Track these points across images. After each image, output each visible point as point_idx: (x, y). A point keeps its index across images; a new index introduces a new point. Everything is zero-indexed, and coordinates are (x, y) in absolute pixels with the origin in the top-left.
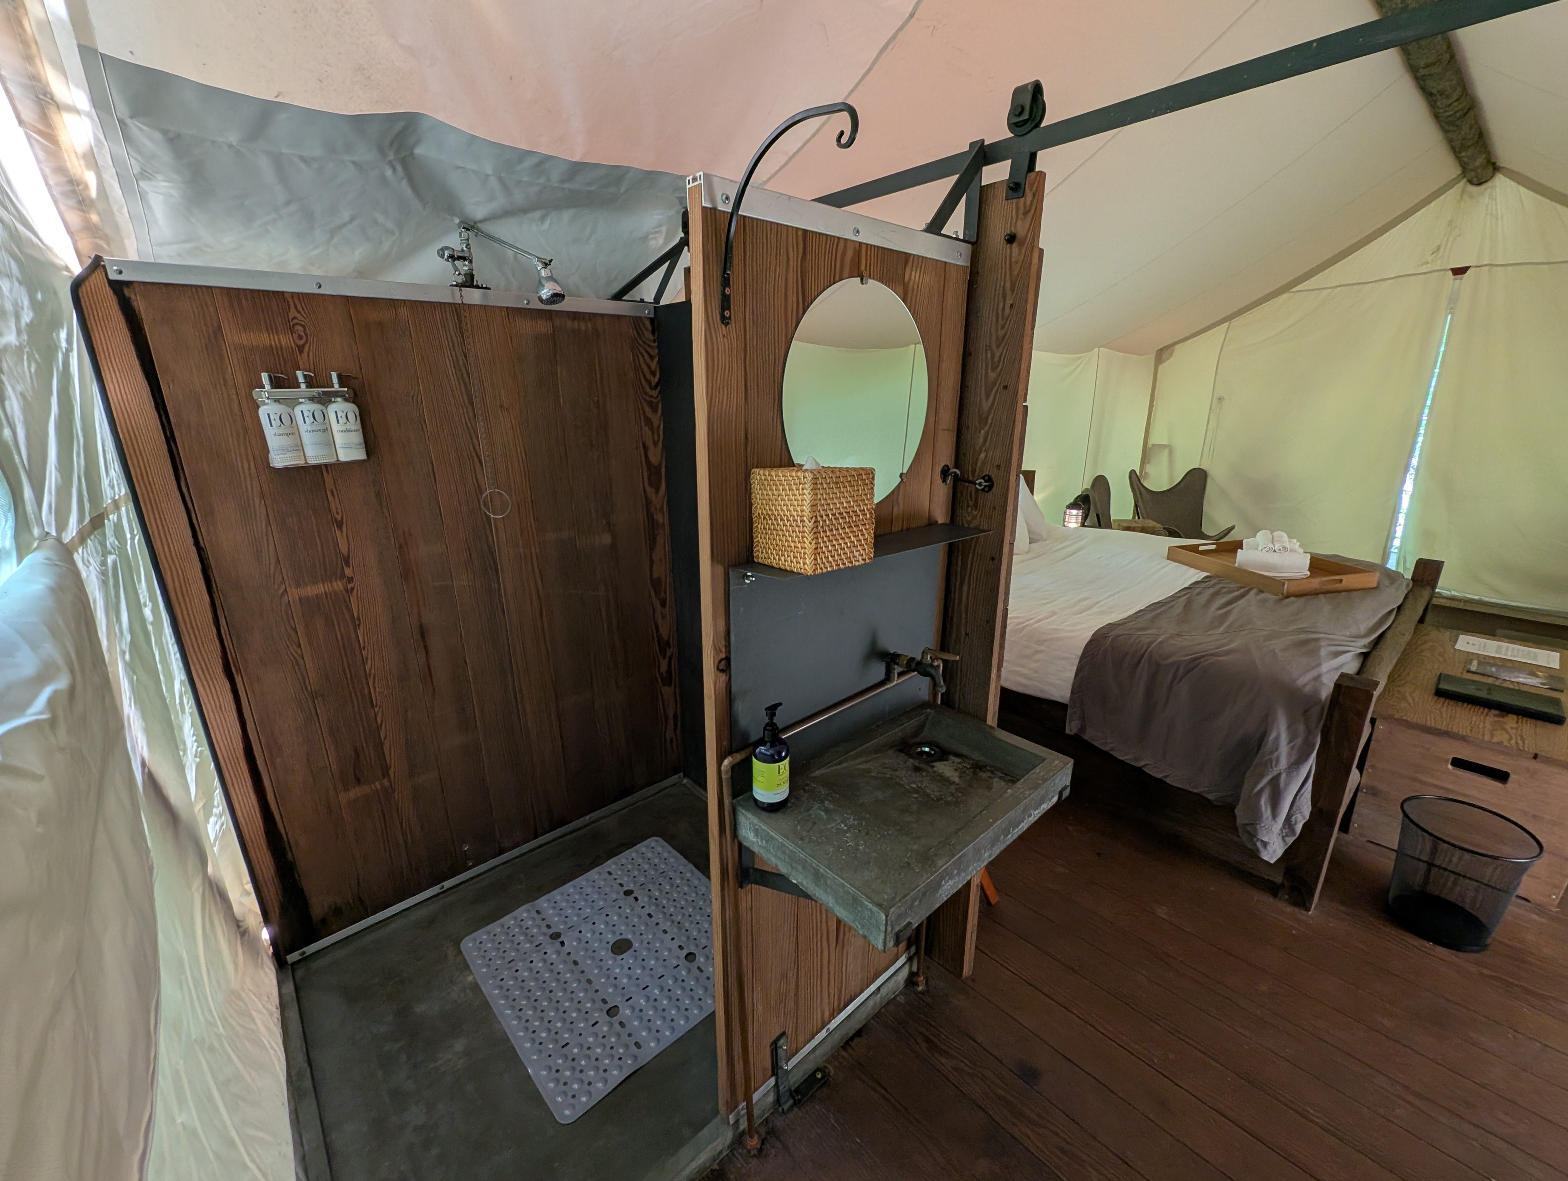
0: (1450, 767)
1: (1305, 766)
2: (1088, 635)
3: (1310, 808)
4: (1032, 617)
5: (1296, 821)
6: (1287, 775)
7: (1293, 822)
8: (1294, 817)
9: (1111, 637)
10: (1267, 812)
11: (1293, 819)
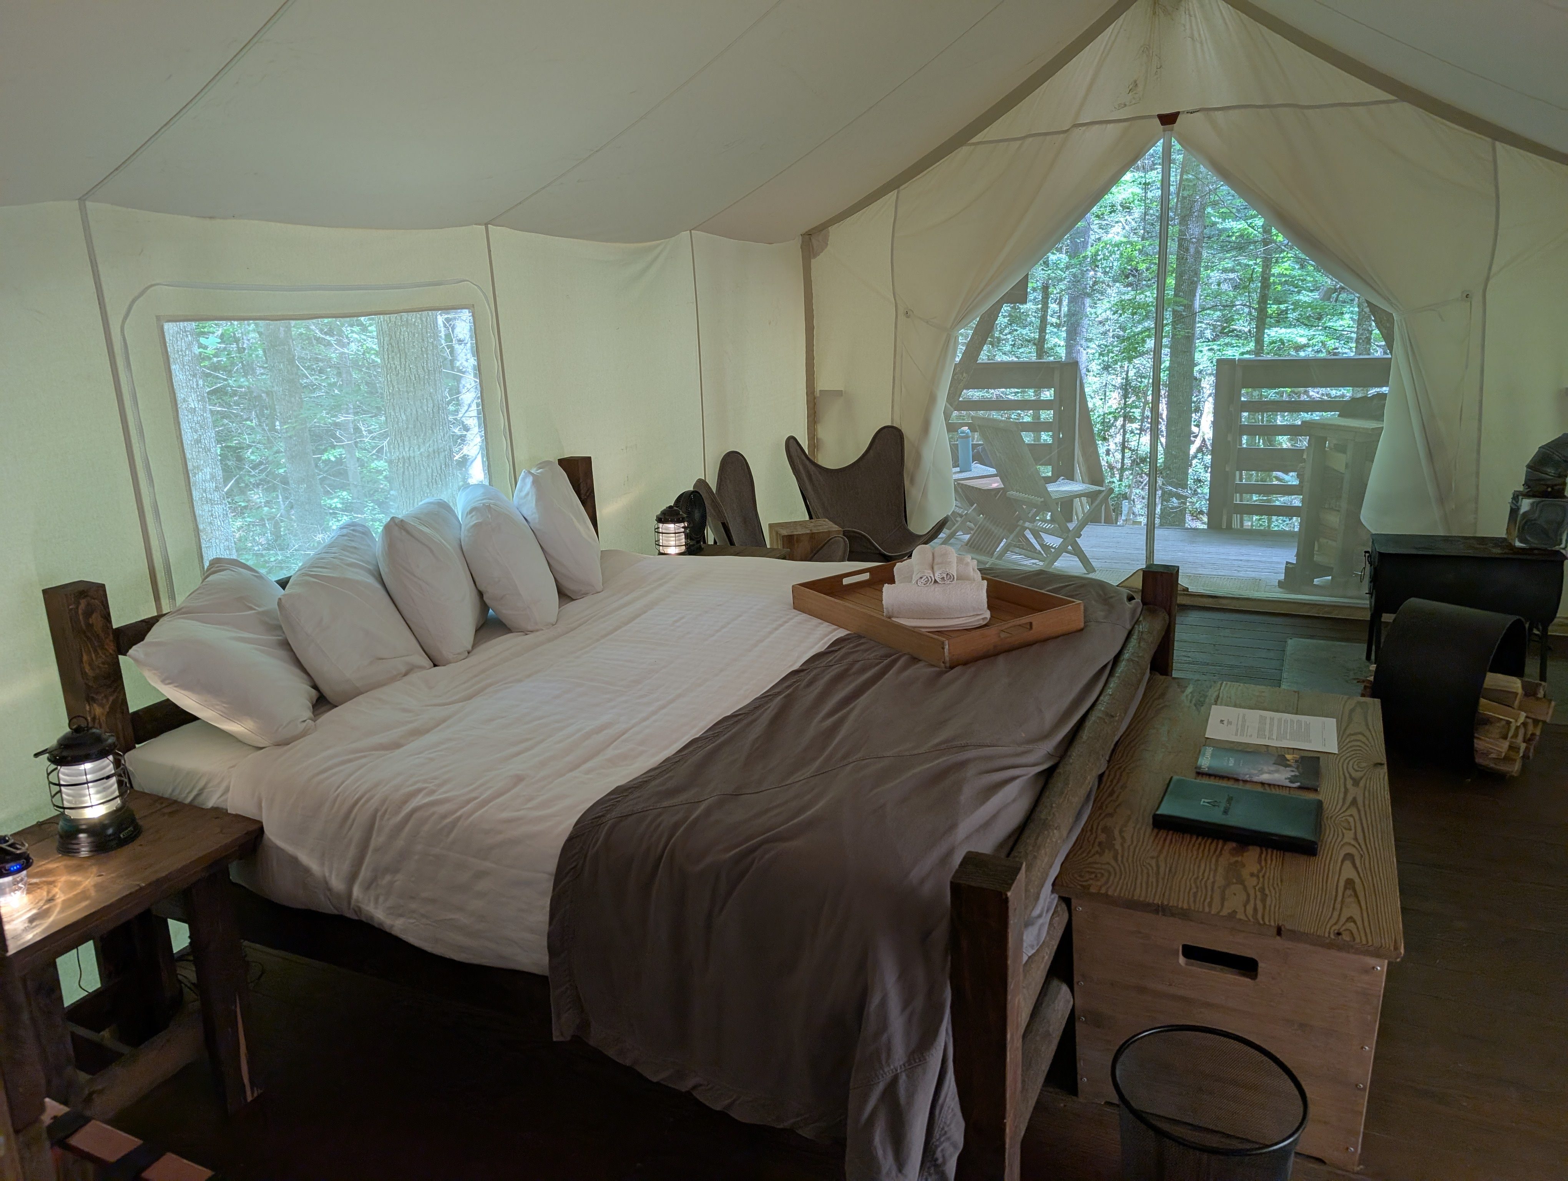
0: (1182, 960)
1: (933, 1051)
2: (567, 825)
3: (962, 1124)
4: (473, 795)
5: (943, 1156)
6: (908, 1076)
7: (940, 1161)
8: (939, 1149)
9: (610, 822)
10: (886, 1159)
11: (939, 1154)
